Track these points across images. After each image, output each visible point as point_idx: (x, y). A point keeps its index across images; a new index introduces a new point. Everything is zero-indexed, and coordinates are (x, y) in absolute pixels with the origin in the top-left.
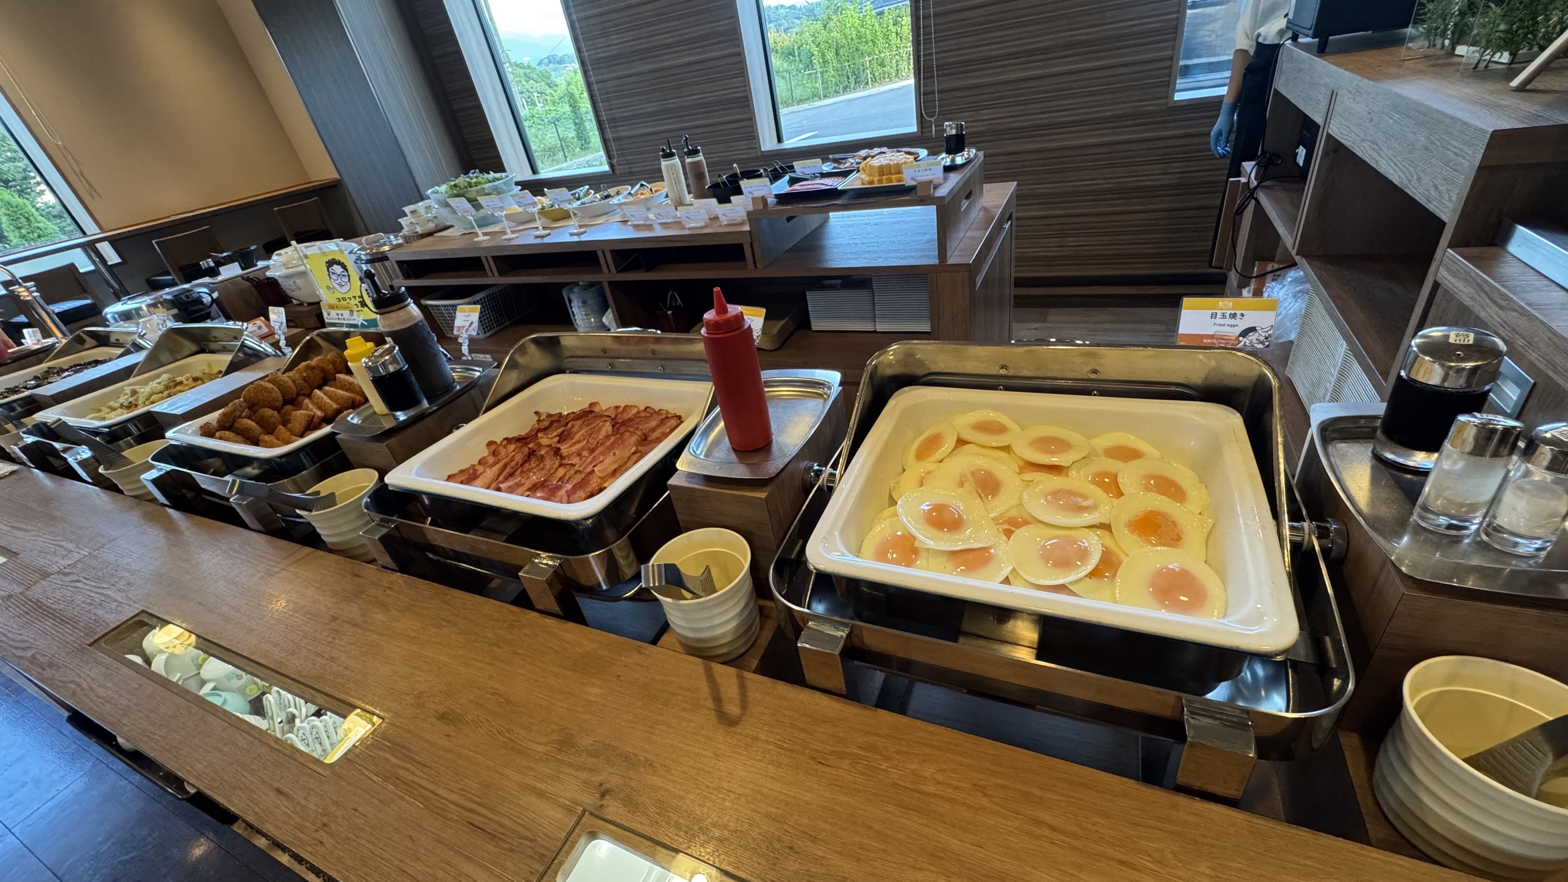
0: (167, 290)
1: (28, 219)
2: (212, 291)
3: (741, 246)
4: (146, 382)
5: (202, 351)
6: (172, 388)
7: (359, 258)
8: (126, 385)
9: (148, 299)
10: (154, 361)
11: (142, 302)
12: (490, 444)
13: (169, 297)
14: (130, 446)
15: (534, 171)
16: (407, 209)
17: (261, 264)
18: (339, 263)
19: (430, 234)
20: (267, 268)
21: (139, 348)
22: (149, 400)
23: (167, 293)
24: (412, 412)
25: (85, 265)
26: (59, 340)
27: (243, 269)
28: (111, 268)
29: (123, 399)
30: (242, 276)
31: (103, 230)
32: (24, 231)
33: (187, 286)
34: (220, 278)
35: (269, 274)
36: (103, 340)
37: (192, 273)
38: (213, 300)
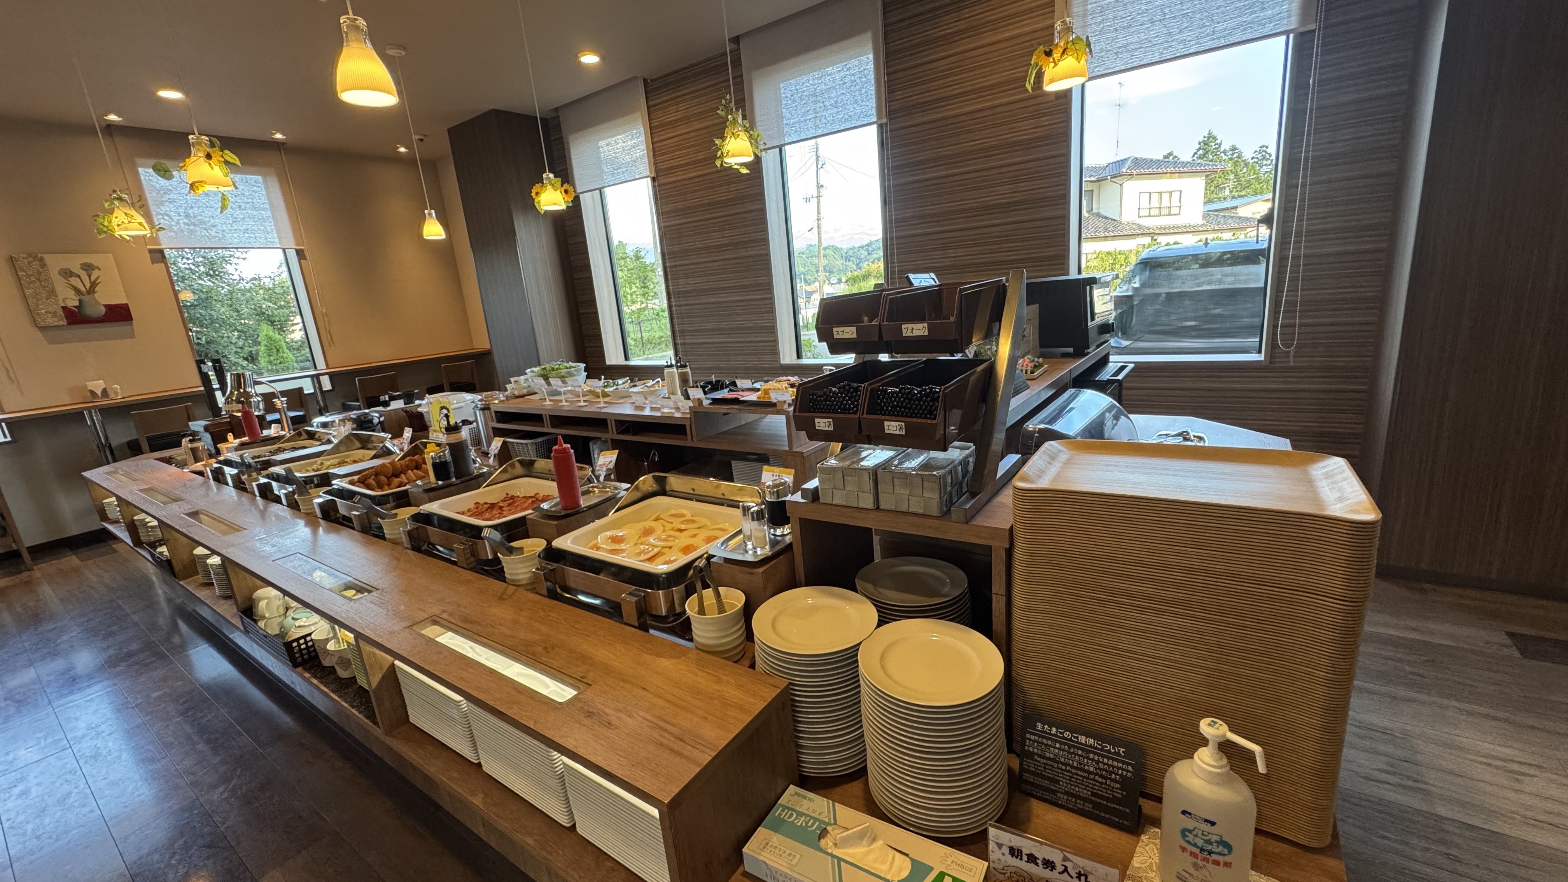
0: (355, 412)
1: (278, 350)
2: (381, 416)
3: (685, 426)
4: (329, 460)
5: (363, 448)
6: (342, 464)
7: (476, 406)
8: (319, 460)
9: (341, 416)
10: (336, 450)
11: (336, 418)
12: (477, 503)
13: (354, 416)
14: (311, 488)
15: (627, 358)
16: (512, 380)
17: (417, 402)
18: (446, 408)
19: (522, 396)
20: (420, 405)
21: (329, 442)
22: (328, 468)
23: (353, 414)
24: (446, 482)
25: (308, 389)
26: (287, 433)
27: (405, 404)
28: (323, 393)
29: (315, 467)
30: (402, 409)
31: (328, 368)
32: (272, 358)
33: (367, 411)
34: (389, 408)
35: (420, 409)
36: (311, 436)
37: (373, 402)
38: (380, 422)
